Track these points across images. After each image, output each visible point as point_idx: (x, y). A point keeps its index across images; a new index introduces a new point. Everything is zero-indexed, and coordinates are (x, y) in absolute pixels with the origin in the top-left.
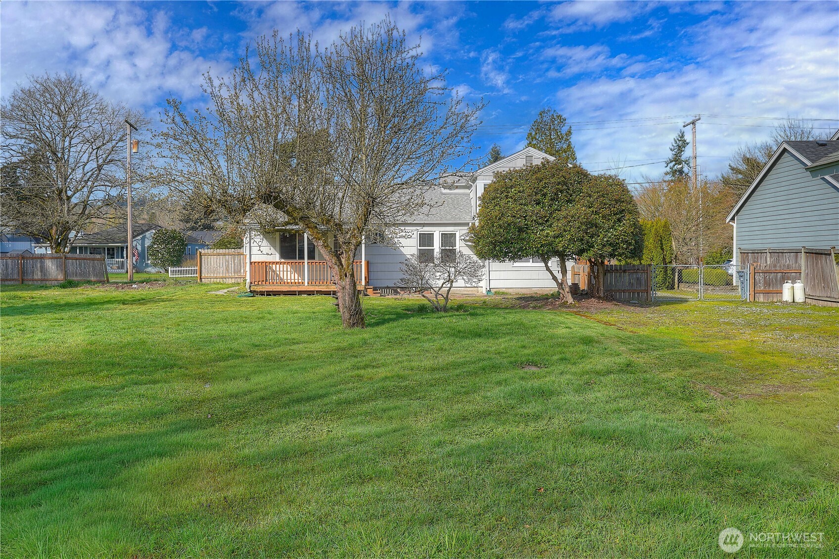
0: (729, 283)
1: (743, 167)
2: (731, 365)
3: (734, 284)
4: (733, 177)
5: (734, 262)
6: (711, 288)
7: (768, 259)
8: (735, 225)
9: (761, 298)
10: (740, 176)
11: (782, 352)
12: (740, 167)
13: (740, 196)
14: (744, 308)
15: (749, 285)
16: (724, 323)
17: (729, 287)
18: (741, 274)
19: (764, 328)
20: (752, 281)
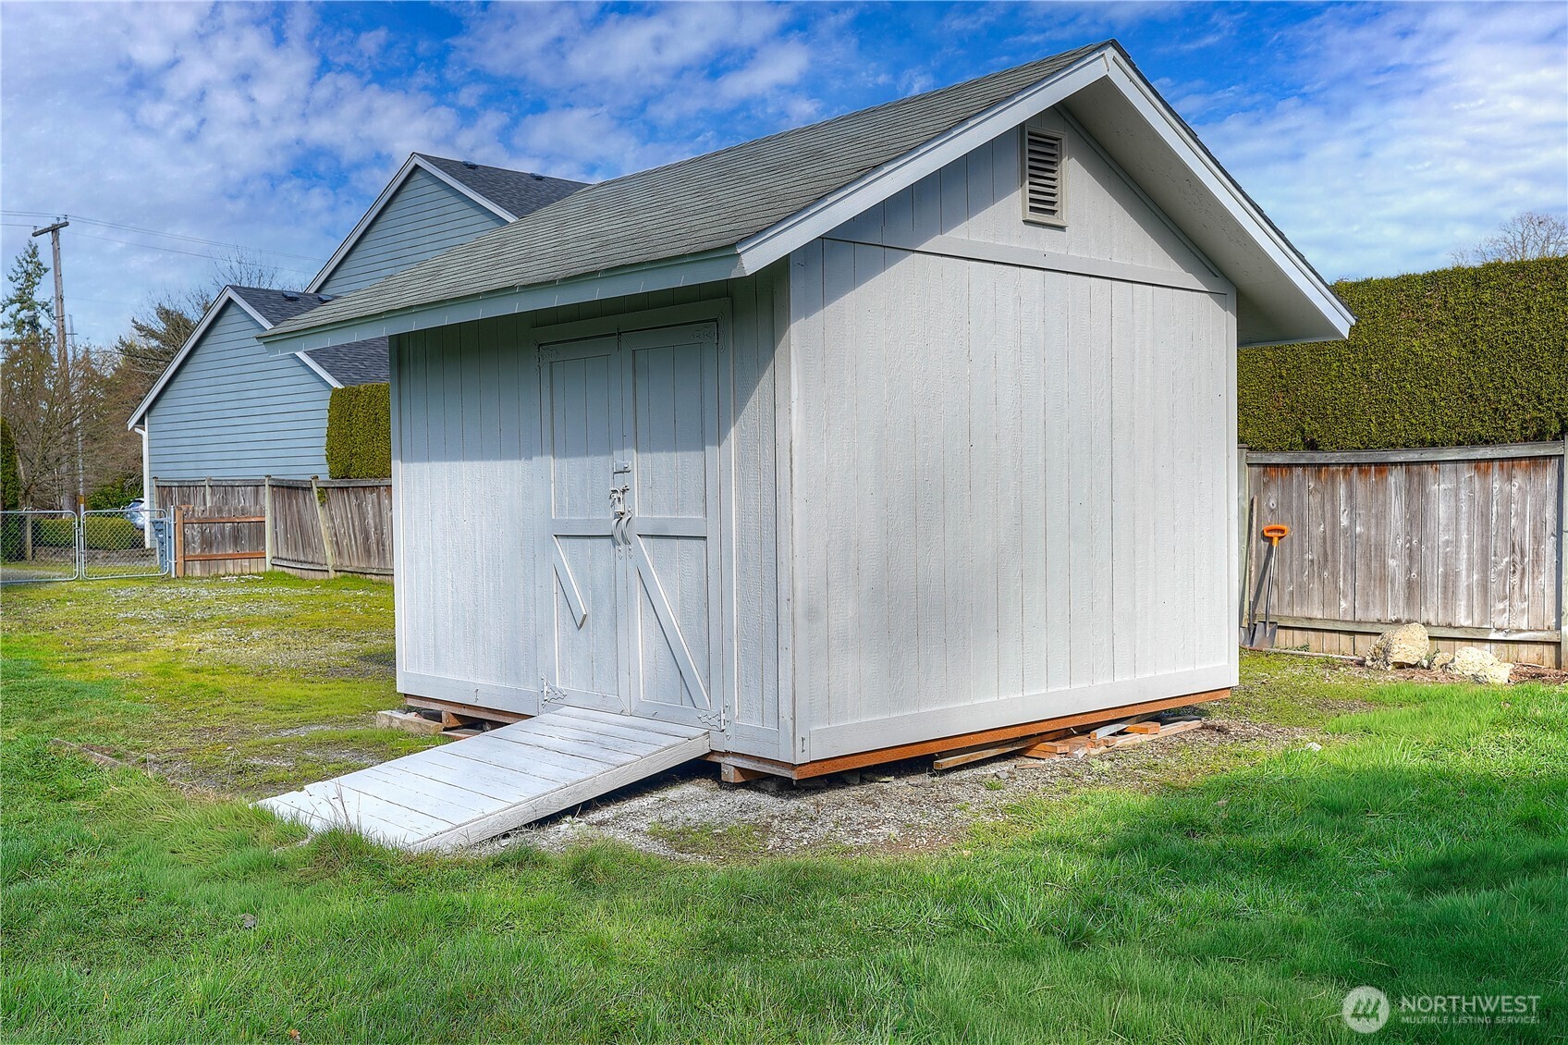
0: (137, 543)
1: (159, 326)
2: (136, 700)
3: (148, 546)
4: (143, 343)
5: (146, 505)
6: (101, 554)
7: (208, 498)
8: (145, 434)
9: (197, 570)
10: (154, 343)
11: (231, 667)
12: (154, 327)
13: (155, 379)
14: (165, 590)
15: (173, 545)
16: (126, 621)
17: (137, 552)
18: (158, 527)
19: (200, 625)
20: (180, 539)
